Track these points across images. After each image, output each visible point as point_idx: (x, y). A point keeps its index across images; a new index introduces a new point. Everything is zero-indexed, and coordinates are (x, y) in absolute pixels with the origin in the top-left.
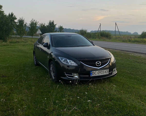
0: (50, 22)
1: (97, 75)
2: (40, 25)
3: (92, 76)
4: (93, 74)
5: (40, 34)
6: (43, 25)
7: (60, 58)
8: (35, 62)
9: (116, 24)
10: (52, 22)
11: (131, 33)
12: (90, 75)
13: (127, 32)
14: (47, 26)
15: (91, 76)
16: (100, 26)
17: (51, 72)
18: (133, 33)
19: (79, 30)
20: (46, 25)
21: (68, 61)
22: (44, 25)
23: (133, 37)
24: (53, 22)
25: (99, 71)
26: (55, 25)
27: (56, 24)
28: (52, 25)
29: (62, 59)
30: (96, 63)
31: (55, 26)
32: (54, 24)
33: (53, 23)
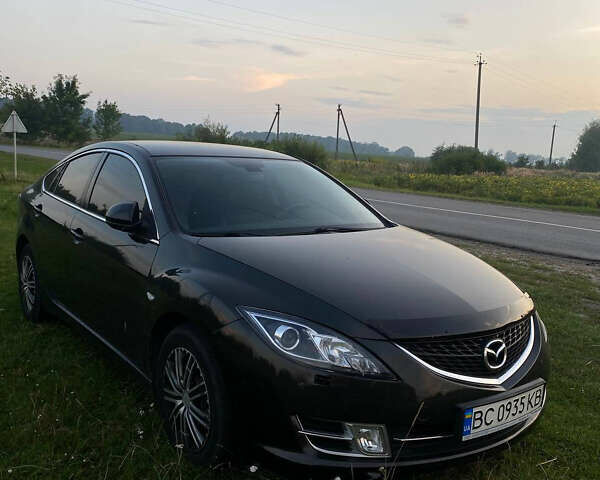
0: (59, 84)
1: (496, 427)
2: (13, 94)
3: (471, 437)
4: (478, 423)
5: (20, 135)
6: (26, 95)
7: (253, 315)
8: (30, 298)
9: (339, 110)
10: (68, 84)
11: (387, 149)
12: (462, 433)
13: (374, 146)
14: (44, 97)
15: (464, 438)
16: (278, 113)
17: (177, 393)
18: (394, 150)
19: (185, 125)
20: (38, 96)
21: (317, 339)
22: (29, 96)
23: (407, 166)
24: (74, 83)
25: (505, 403)
26: (84, 97)
27: (85, 93)
28: (67, 94)
29: (272, 326)
30: (487, 350)
31: (83, 103)
32: (77, 93)
33: (72, 86)
